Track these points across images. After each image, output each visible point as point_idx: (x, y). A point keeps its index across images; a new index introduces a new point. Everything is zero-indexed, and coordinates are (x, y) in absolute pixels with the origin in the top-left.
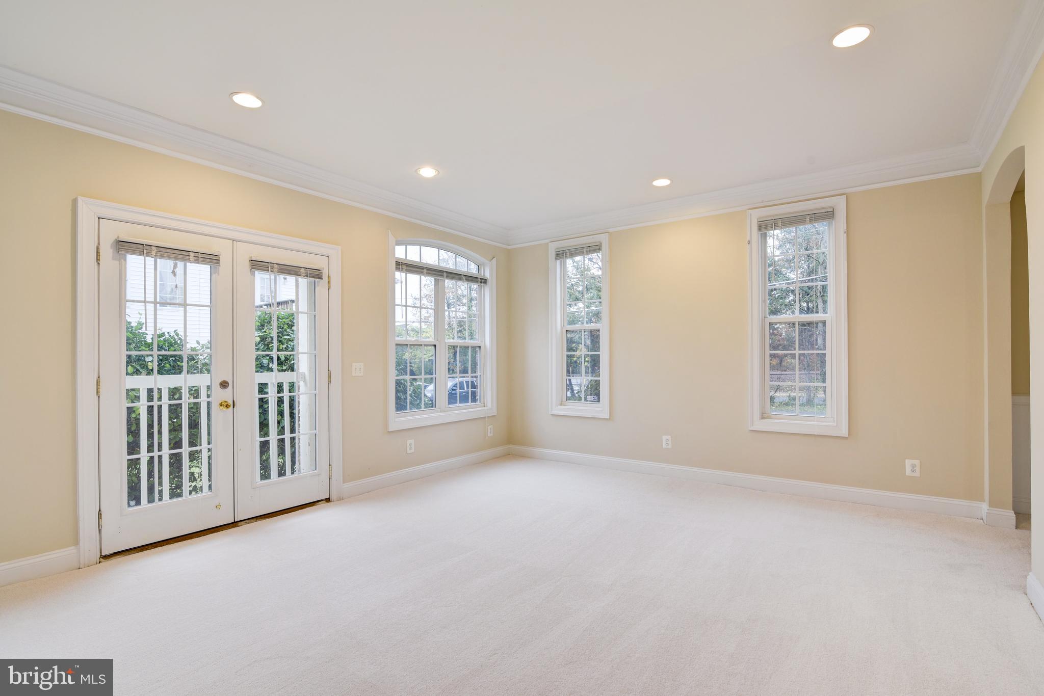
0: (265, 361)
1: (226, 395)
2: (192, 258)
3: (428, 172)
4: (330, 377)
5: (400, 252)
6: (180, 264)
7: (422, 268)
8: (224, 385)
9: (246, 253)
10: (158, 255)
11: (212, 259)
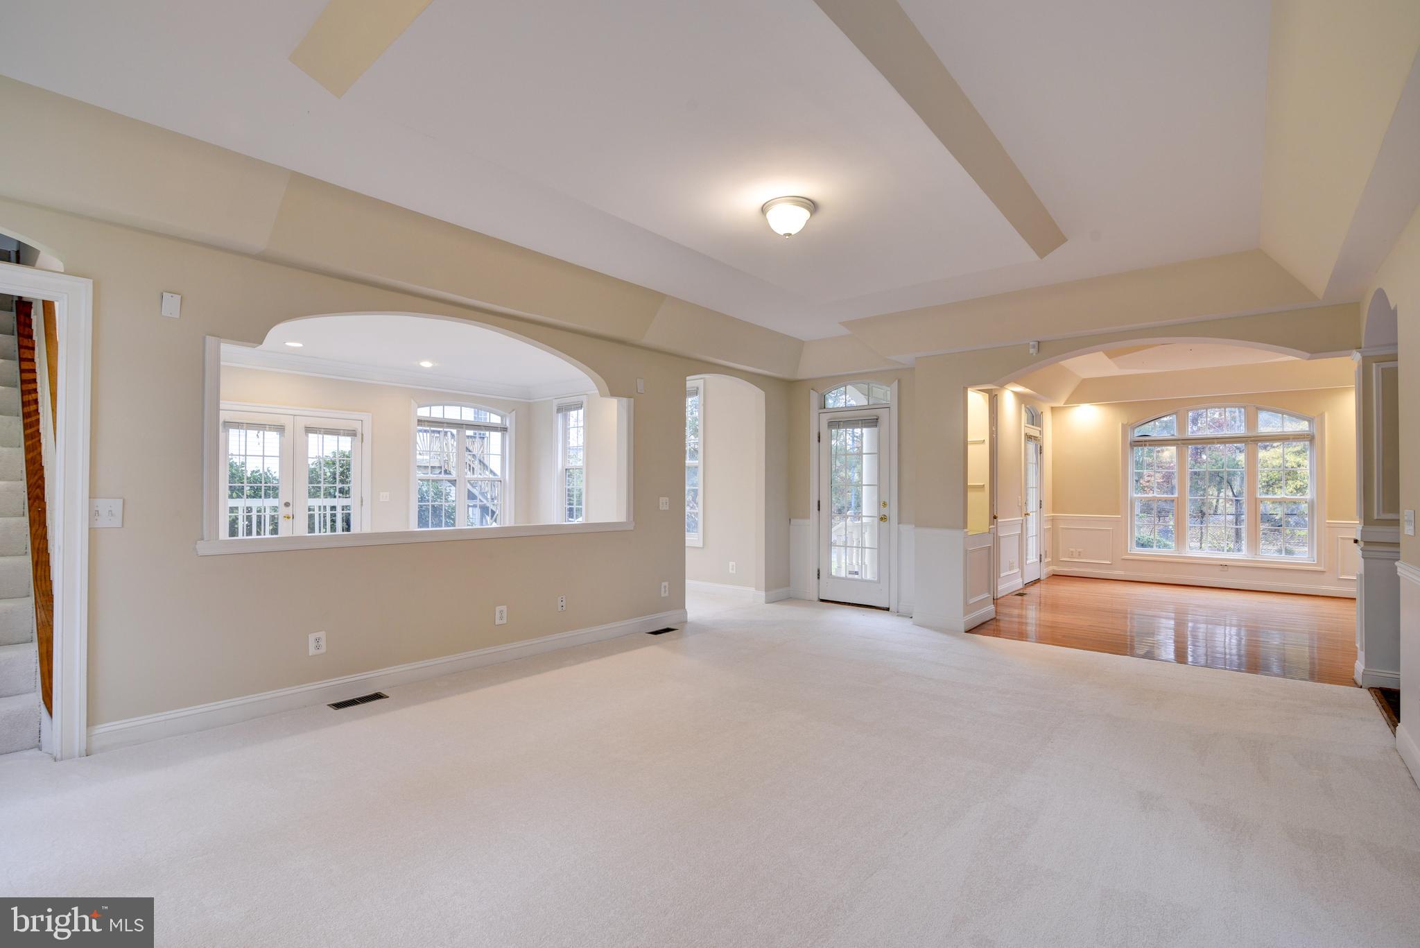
0: (332, 491)
1: (289, 511)
2: (267, 429)
3: (426, 364)
4: (362, 502)
5: (423, 412)
6: (261, 432)
7: (443, 423)
8: (287, 505)
9: (302, 422)
10: (247, 429)
11: (280, 429)
